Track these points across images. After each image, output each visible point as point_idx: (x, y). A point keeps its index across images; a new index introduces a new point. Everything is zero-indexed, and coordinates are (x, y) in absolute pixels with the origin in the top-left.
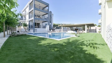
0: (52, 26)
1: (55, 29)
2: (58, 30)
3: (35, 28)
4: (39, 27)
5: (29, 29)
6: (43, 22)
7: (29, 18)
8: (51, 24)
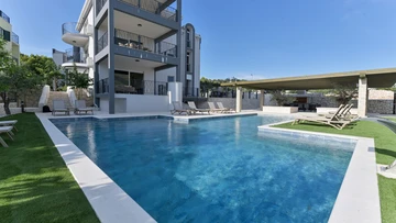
0: (197, 85)
1: (206, 100)
2: (220, 104)
3: (118, 96)
4: (140, 91)
5: (98, 100)
6: (157, 69)
7: (96, 52)
8: (189, 77)
